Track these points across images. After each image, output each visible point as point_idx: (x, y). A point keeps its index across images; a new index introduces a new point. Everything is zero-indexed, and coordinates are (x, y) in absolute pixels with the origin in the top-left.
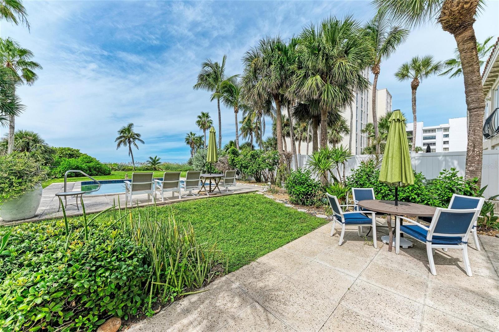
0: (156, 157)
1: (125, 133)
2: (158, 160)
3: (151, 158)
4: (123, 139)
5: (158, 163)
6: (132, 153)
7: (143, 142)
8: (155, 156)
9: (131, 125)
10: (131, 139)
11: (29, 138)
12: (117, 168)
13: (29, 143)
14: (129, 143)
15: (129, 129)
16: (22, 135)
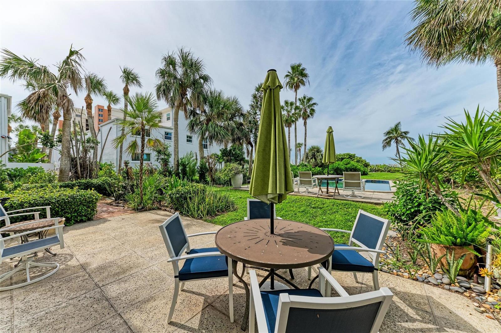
1: (392, 133)
4: (388, 140)
9: (398, 124)
10: (399, 138)
11: (315, 150)
12: (383, 169)
13: (314, 153)
14: (397, 143)
15: (396, 129)
16: (312, 149)
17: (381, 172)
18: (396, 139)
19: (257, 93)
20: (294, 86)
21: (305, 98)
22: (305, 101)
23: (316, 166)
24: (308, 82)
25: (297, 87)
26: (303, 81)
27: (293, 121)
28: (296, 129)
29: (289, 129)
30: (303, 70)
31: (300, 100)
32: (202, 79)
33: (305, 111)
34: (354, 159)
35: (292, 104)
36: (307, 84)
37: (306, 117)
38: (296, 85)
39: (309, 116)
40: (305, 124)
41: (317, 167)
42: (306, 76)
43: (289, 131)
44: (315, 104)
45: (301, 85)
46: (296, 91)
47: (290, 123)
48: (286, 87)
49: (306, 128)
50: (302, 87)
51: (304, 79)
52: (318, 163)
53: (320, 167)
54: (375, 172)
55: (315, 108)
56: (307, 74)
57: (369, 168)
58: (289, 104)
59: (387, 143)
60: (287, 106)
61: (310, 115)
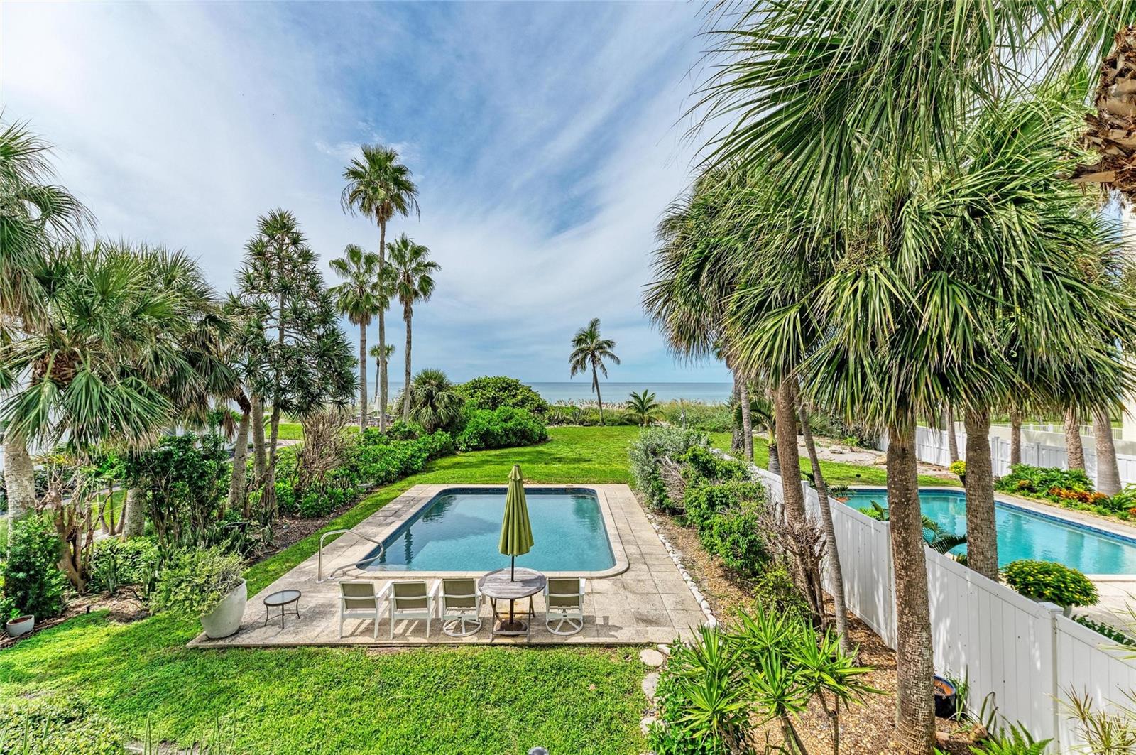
0: (647, 391)
1: (585, 341)
2: (650, 400)
3: (636, 397)
4: (581, 356)
5: (650, 407)
6: (598, 388)
7: (618, 361)
8: (644, 391)
9: (595, 323)
10: (597, 354)
11: (433, 382)
12: (572, 419)
13: (432, 392)
14: (594, 362)
15: (592, 334)
16: (425, 379)
17: (568, 424)
18: (593, 355)
19: (265, 239)
20: (374, 207)
21: (405, 243)
22: (408, 253)
23: (436, 427)
24: (414, 206)
25: (384, 214)
26: (402, 200)
27: (374, 309)
28: (382, 329)
29: (363, 329)
30: (401, 170)
31: (392, 249)
32: (38, 203)
33: (408, 279)
34: (516, 394)
35: (370, 260)
36: (412, 211)
37: (408, 296)
38: (383, 208)
39: (416, 294)
40: (408, 313)
41: (440, 431)
42: (411, 190)
43: (363, 335)
44: (432, 265)
45: (395, 208)
46: (382, 222)
47: (367, 316)
48: (351, 202)
49: (409, 326)
50: (397, 214)
51: (403, 196)
52: (440, 418)
53: (445, 429)
54: (558, 424)
55: (434, 275)
56: (412, 184)
57: (547, 414)
58: (363, 260)
59: (579, 365)
60: (357, 262)
61: (420, 292)
